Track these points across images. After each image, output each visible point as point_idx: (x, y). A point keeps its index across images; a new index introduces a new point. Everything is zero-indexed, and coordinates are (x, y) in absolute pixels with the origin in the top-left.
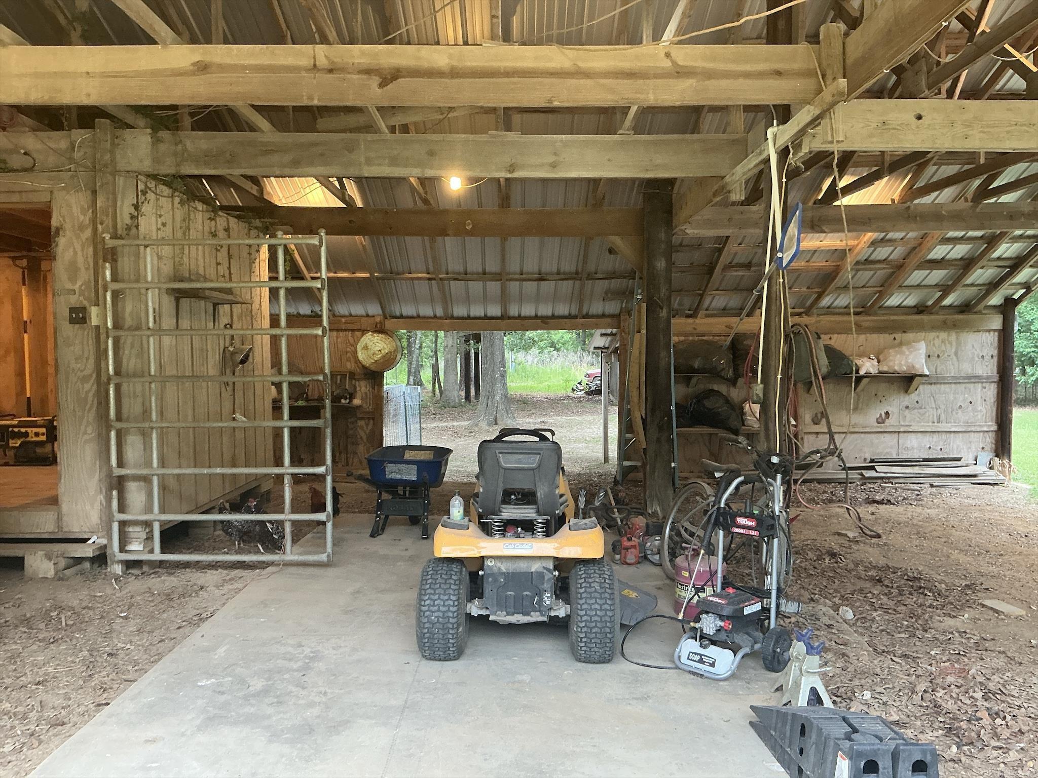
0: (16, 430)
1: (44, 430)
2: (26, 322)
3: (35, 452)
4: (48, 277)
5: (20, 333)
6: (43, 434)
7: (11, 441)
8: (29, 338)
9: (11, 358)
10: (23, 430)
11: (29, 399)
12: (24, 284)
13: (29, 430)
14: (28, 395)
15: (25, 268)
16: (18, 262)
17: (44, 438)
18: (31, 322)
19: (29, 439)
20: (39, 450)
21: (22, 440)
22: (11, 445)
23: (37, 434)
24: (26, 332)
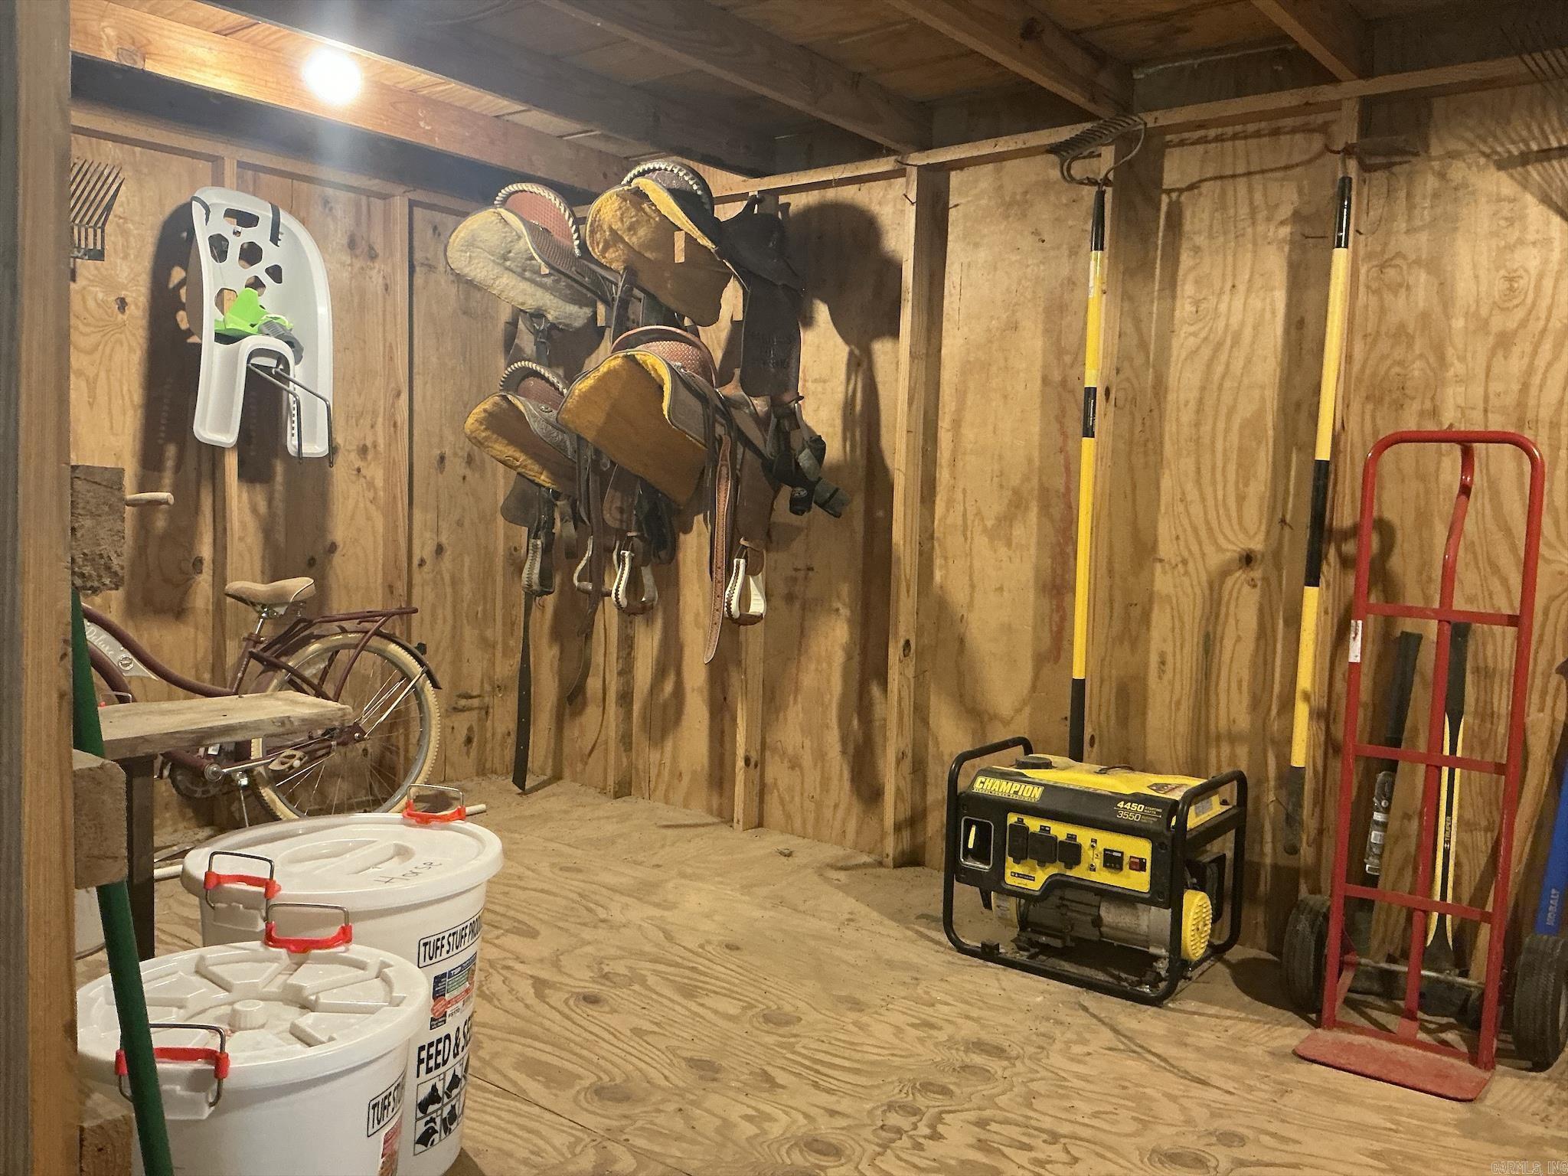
0: (1034, 824)
1: (1142, 848)
2: (1090, 393)
3: (1097, 922)
4: (1188, 214)
5: (1064, 435)
6: (1139, 865)
7: (1011, 867)
8: (1099, 458)
9: (1028, 530)
10: (1060, 831)
11: (1079, 686)
12: (1099, 245)
13: (1084, 836)
14: (1078, 674)
15: (1106, 182)
16: (1078, 169)
17: (1139, 882)
18: (1107, 392)
19: (1078, 872)
20: (1111, 915)
21: (1052, 870)
22: (1010, 880)
23: (1113, 861)
24: (1088, 432)
